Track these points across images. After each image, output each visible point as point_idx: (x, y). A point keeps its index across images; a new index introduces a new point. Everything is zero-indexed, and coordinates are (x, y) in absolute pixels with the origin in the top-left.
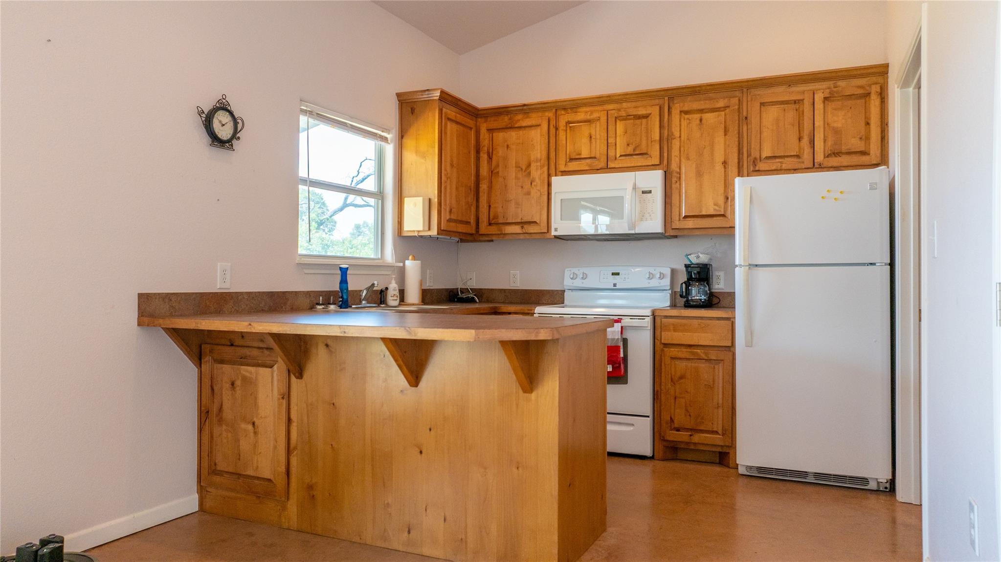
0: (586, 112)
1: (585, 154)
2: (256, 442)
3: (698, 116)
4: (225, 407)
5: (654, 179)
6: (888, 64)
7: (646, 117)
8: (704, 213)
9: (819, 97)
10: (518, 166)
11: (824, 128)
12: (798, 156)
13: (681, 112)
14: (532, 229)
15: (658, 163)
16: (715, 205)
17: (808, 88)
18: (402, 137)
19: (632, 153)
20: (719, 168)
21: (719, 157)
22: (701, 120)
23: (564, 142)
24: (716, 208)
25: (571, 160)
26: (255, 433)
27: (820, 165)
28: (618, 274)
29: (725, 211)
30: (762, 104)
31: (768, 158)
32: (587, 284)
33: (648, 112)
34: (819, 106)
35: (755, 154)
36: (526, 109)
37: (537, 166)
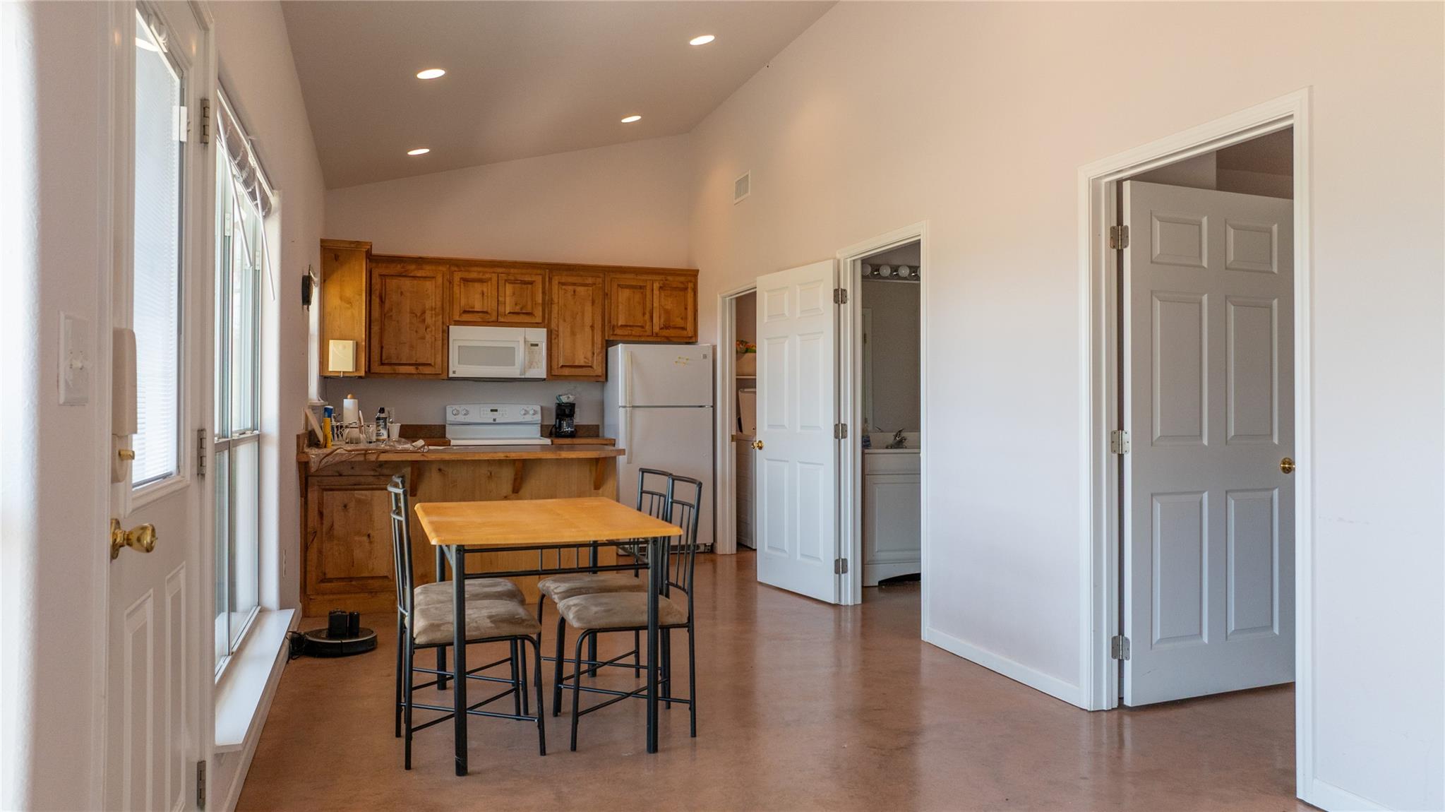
0: (479, 272)
1: (478, 308)
2: (372, 549)
3: (571, 288)
4: (336, 526)
5: (539, 335)
6: (698, 271)
7: (531, 283)
8: (576, 364)
9: (656, 286)
10: (412, 312)
11: (659, 309)
12: (642, 327)
13: (559, 283)
14: (427, 370)
15: (541, 321)
16: (585, 358)
17: (650, 278)
18: (325, 281)
19: (519, 311)
20: (588, 329)
21: (588, 321)
22: (574, 291)
23: (458, 295)
24: (586, 360)
25: (465, 312)
26: (371, 542)
27: (657, 334)
28: (496, 411)
29: (593, 362)
30: (619, 285)
31: (622, 326)
32: (468, 419)
33: (533, 280)
34: (656, 292)
35: (614, 322)
36: (420, 261)
37: (432, 314)
